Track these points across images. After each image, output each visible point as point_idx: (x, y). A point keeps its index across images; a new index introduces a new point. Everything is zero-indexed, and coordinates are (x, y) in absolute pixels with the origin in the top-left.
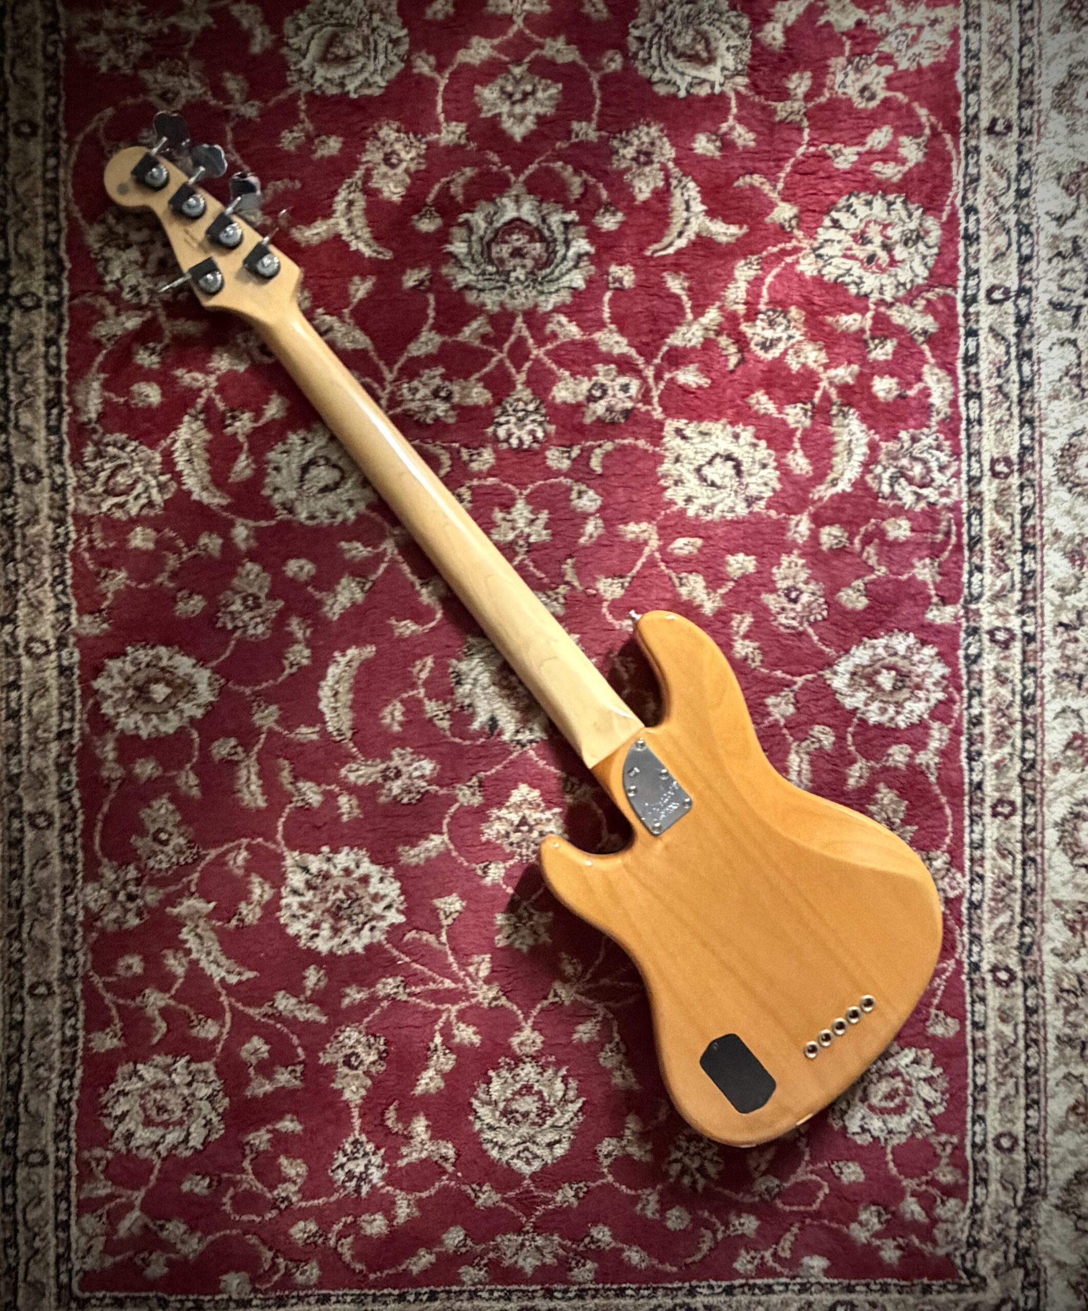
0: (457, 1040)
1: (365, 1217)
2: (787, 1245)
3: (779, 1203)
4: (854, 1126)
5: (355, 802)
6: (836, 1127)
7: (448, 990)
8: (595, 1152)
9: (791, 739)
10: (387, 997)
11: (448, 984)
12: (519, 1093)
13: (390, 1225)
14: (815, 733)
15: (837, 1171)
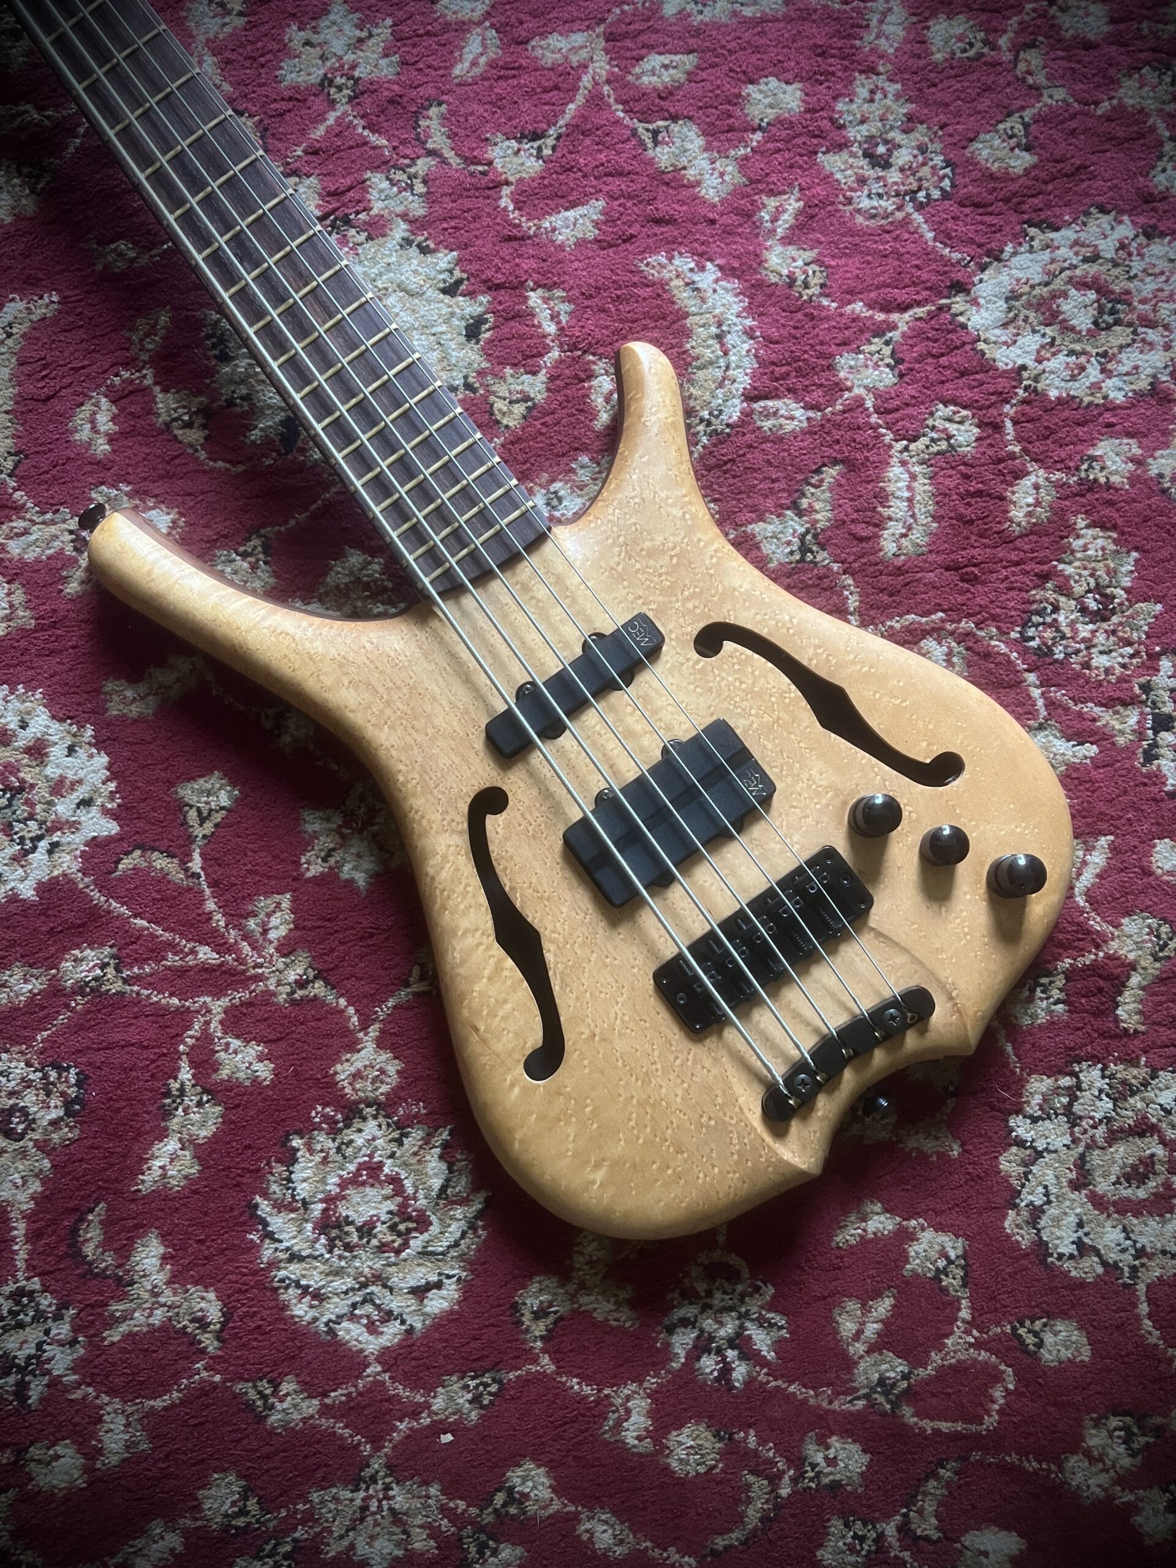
0: (224, 1073)
1: (35, 1452)
2: (930, 1506)
3: (907, 1412)
4: (1062, 1241)
5: (19, 597)
6: (1025, 1244)
7: (206, 969)
8: (515, 1307)
9: (889, 437)
10: (80, 988)
11: (206, 954)
12: (354, 1181)
13: (88, 1470)
14: (939, 424)
15: (1030, 1339)
